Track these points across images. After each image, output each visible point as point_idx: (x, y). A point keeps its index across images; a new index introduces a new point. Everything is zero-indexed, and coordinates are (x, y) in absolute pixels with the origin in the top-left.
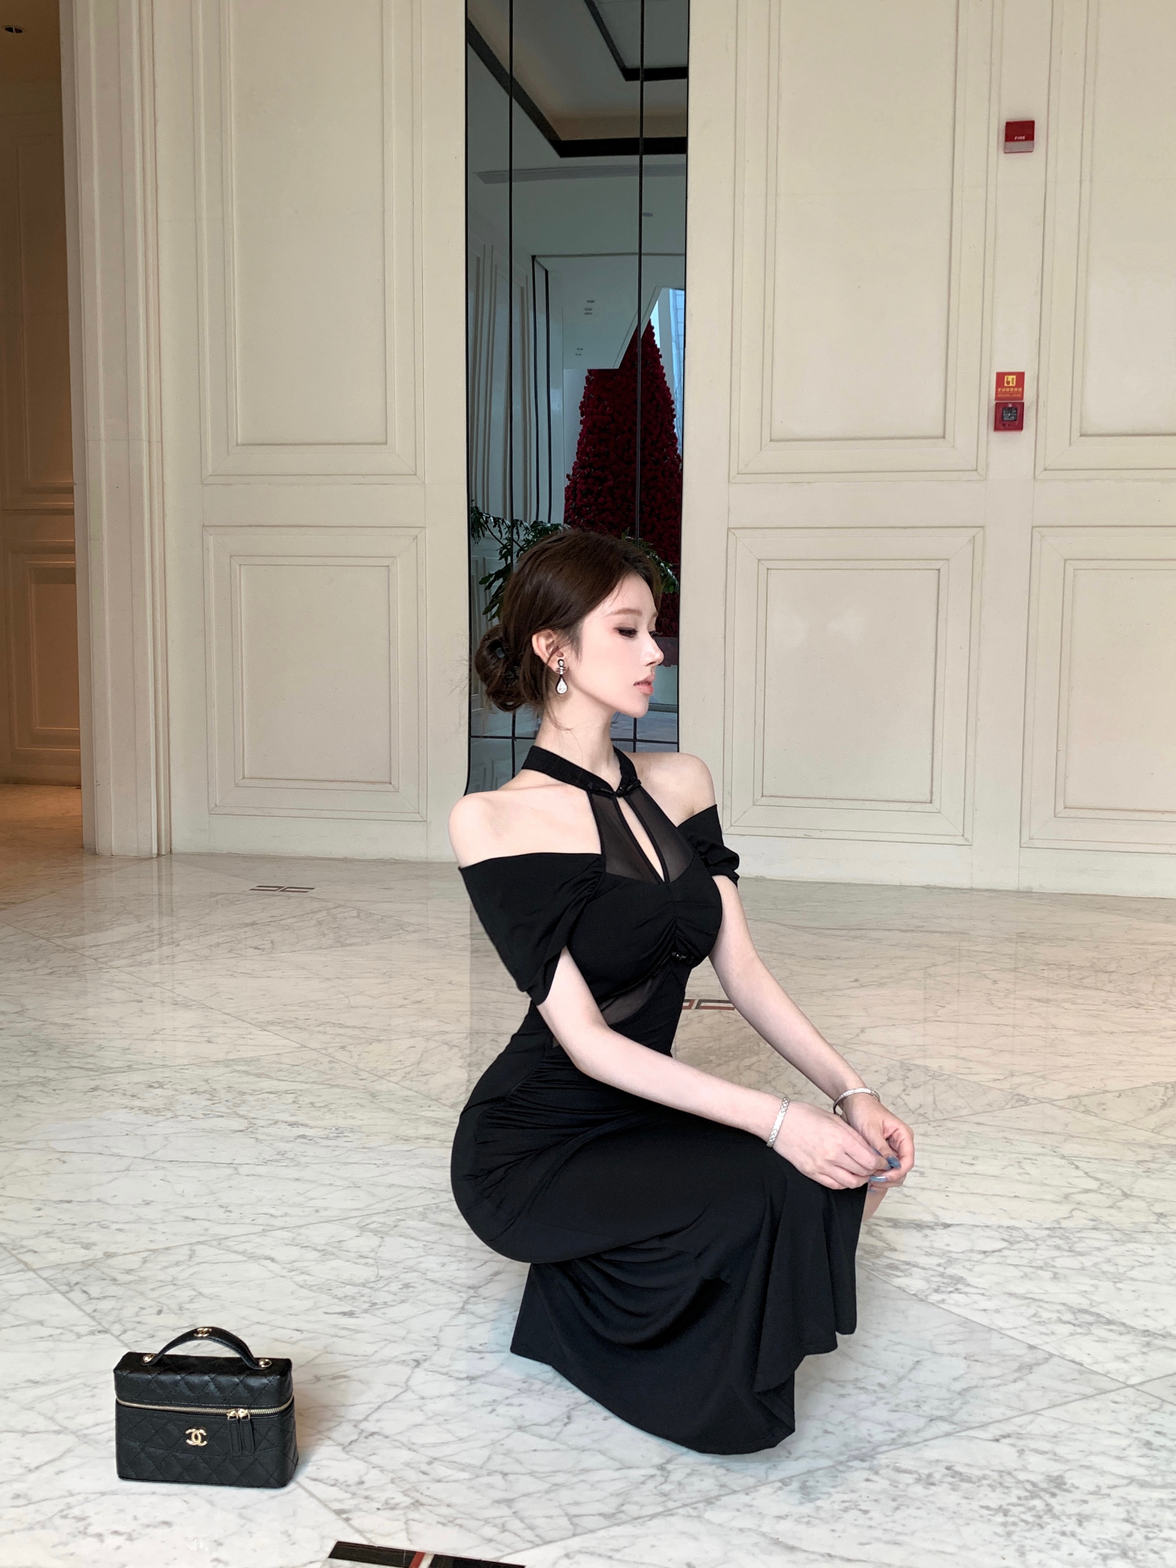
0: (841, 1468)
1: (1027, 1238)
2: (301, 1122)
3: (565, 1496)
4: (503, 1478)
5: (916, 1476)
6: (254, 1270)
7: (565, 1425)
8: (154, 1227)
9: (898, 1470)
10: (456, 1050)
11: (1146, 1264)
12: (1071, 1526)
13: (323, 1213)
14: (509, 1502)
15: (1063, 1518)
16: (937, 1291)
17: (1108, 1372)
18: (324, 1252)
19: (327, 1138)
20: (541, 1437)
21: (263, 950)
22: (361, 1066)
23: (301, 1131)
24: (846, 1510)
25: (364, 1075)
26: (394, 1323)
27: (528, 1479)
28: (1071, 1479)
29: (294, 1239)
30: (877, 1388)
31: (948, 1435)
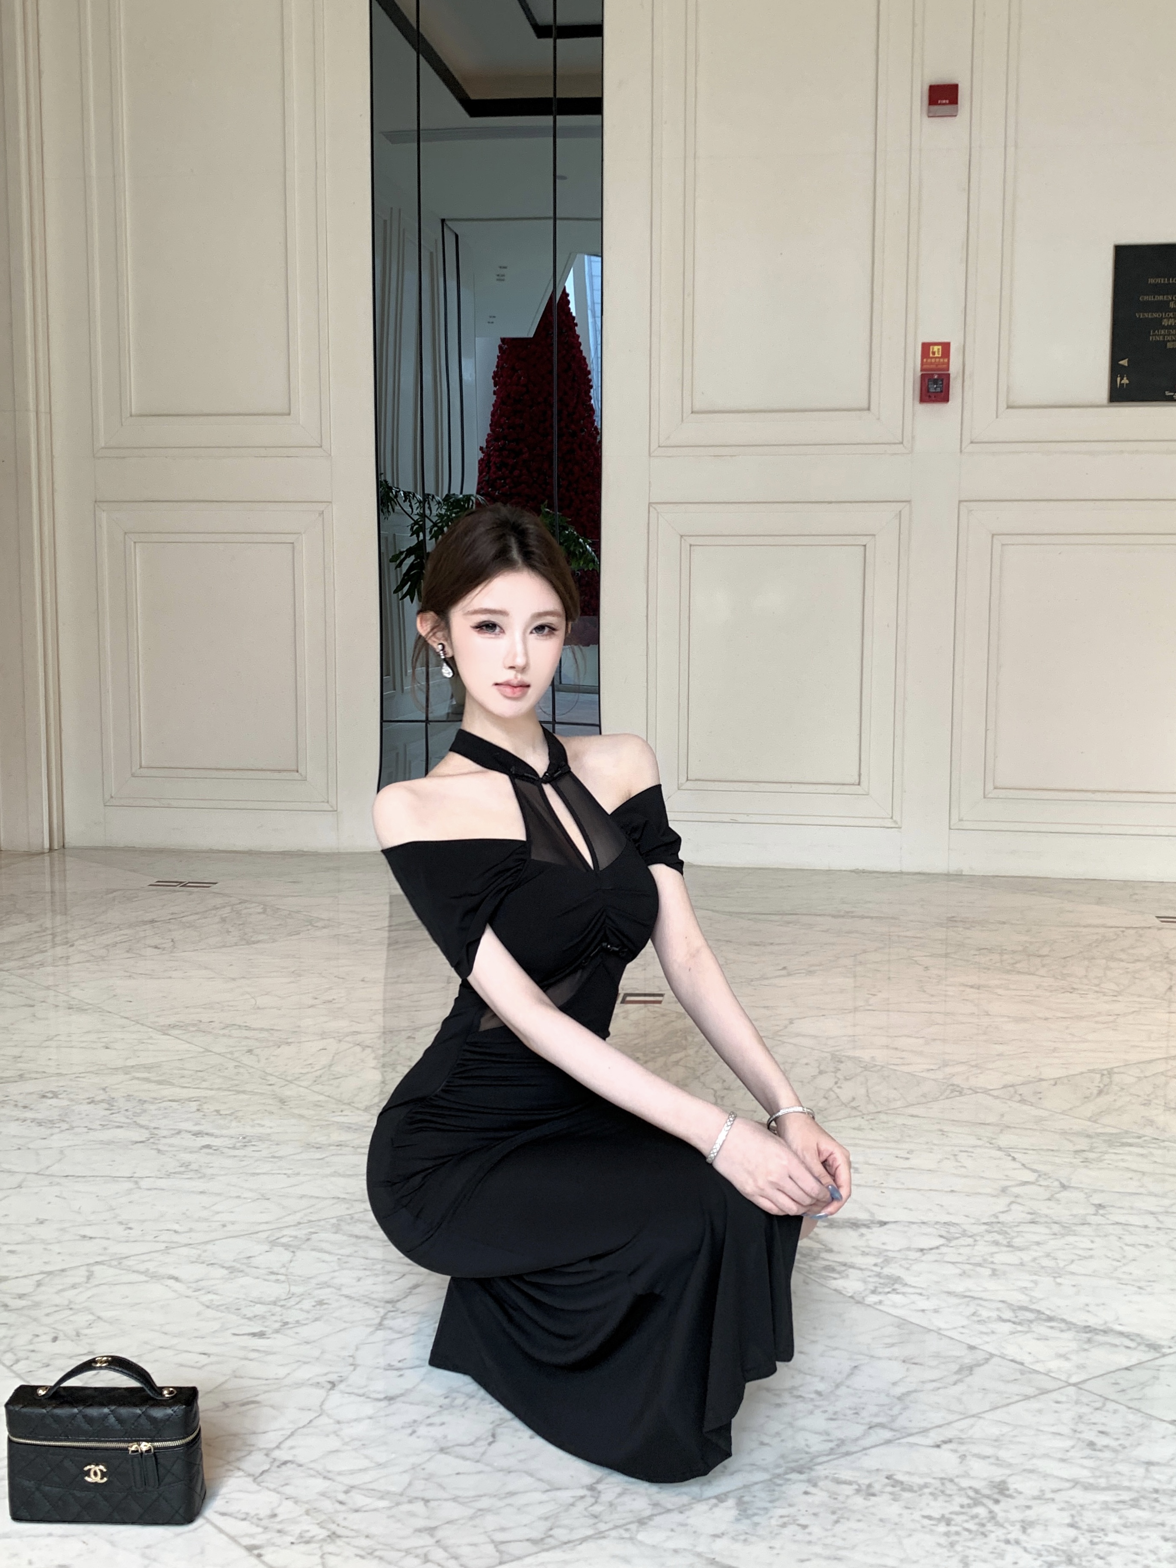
0: (779, 1482)
1: (964, 1233)
2: (206, 1131)
3: (490, 1521)
4: (426, 1505)
5: (857, 1487)
6: (157, 1291)
7: (490, 1444)
8: (49, 1247)
9: (839, 1482)
10: (369, 1050)
11: (1085, 1258)
12: (1015, 1533)
13: (230, 1227)
14: (431, 1531)
15: (1006, 1525)
16: (874, 1292)
17: (1050, 1371)
18: (232, 1270)
19: (234, 1148)
20: (465, 1458)
21: (164, 949)
22: (269, 1070)
23: (207, 1141)
24: (784, 1525)
25: (272, 1080)
26: (307, 1343)
27: (451, 1504)
28: (1014, 1484)
29: (200, 1256)
30: (813, 1396)
31: (888, 1442)
